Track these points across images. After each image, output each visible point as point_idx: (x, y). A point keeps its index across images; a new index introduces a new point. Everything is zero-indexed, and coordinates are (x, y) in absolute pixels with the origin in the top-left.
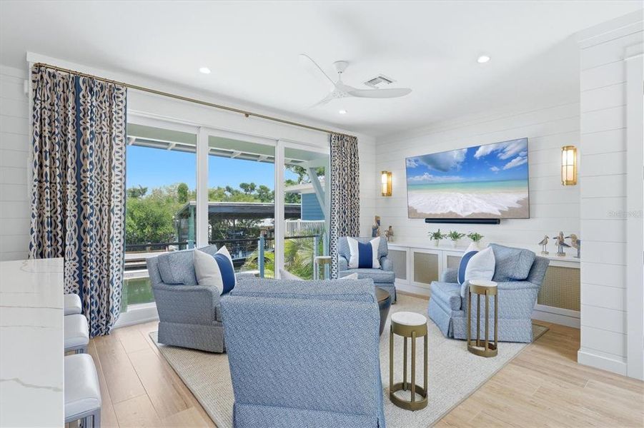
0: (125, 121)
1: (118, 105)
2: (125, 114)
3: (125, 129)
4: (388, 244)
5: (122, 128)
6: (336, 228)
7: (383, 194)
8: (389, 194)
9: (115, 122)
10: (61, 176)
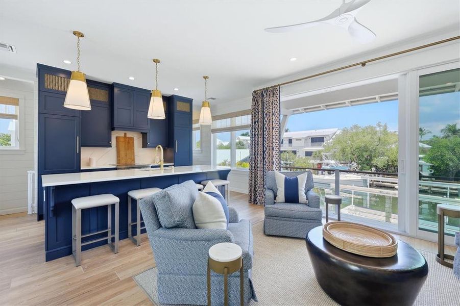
1: (276, 97)
2: (279, 100)
5: (278, 108)
9: (274, 105)
10: (258, 135)
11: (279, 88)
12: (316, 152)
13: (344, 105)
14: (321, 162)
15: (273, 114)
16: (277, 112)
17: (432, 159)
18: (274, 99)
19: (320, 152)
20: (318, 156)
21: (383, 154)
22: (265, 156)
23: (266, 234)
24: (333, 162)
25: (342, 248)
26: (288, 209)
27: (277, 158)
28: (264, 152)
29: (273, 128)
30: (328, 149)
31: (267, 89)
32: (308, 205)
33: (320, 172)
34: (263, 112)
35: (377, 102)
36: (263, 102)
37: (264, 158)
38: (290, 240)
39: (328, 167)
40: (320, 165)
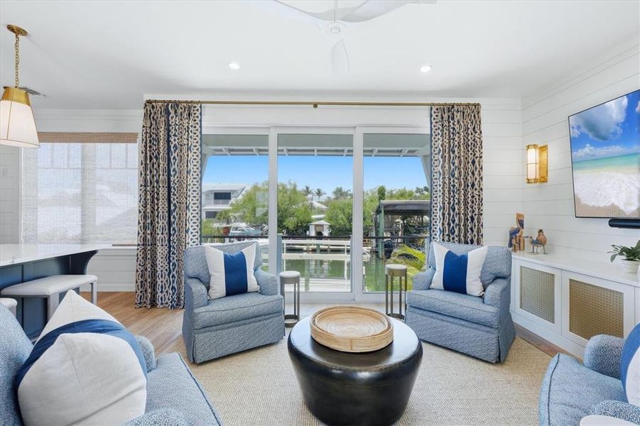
0: (201, 133)
1: (195, 120)
2: (201, 127)
3: (201, 139)
4: (513, 256)
5: (198, 139)
6: (438, 229)
7: (529, 181)
8: (543, 179)
9: (191, 134)
10: (157, 182)
11: (201, 107)
12: (221, 212)
13: (251, 153)
14: (229, 225)
15: (189, 149)
16: (196, 146)
17: (330, 219)
18: (191, 123)
19: (226, 212)
20: (224, 216)
21: (293, 215)
22: (172, 220)
23: (198, 362)
24: (243, 225)
25: (348, 350)
26: (236, 306)
27: (194, 223)
28: (170, 212)
29: (188, 172)
30: (237, 208)
31: (176, 104)
32: (261, 292)
33: (227, 240)
34: (169, 141)
35: (285, 155)
36: (168, 125)
37: (170, 224)
38: (240, 357)
39: (238, 233)
40: (227, 229)
